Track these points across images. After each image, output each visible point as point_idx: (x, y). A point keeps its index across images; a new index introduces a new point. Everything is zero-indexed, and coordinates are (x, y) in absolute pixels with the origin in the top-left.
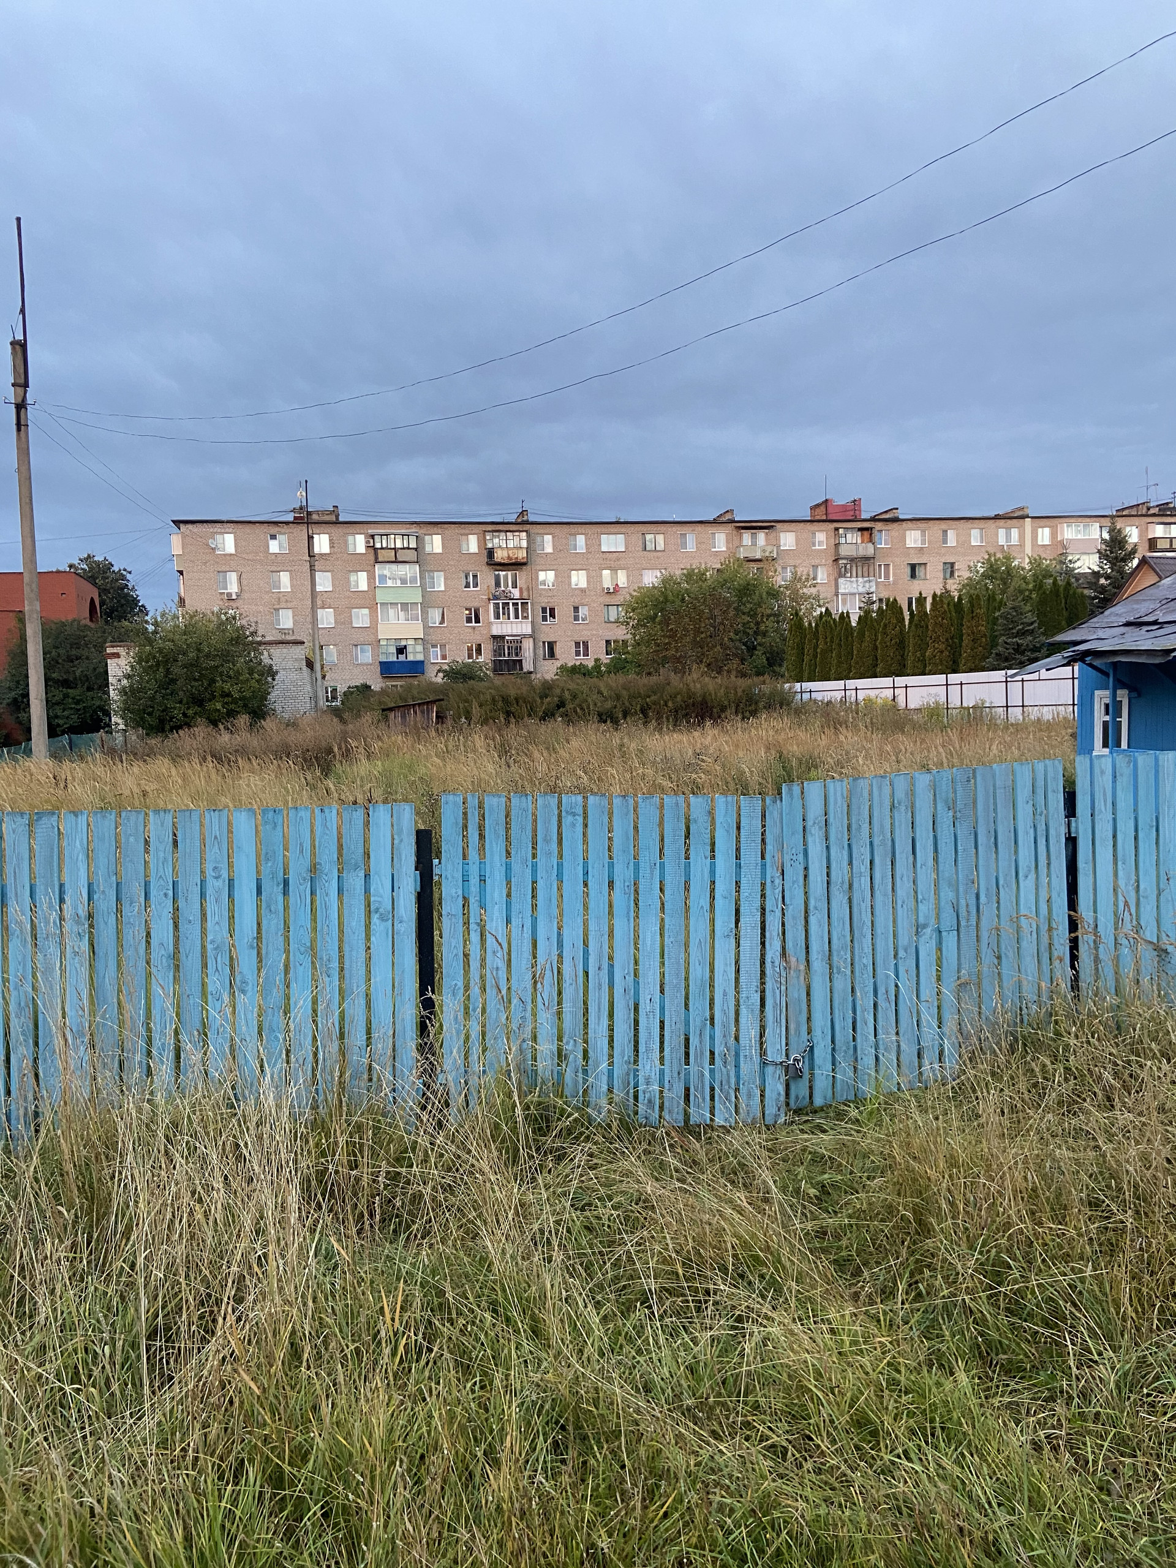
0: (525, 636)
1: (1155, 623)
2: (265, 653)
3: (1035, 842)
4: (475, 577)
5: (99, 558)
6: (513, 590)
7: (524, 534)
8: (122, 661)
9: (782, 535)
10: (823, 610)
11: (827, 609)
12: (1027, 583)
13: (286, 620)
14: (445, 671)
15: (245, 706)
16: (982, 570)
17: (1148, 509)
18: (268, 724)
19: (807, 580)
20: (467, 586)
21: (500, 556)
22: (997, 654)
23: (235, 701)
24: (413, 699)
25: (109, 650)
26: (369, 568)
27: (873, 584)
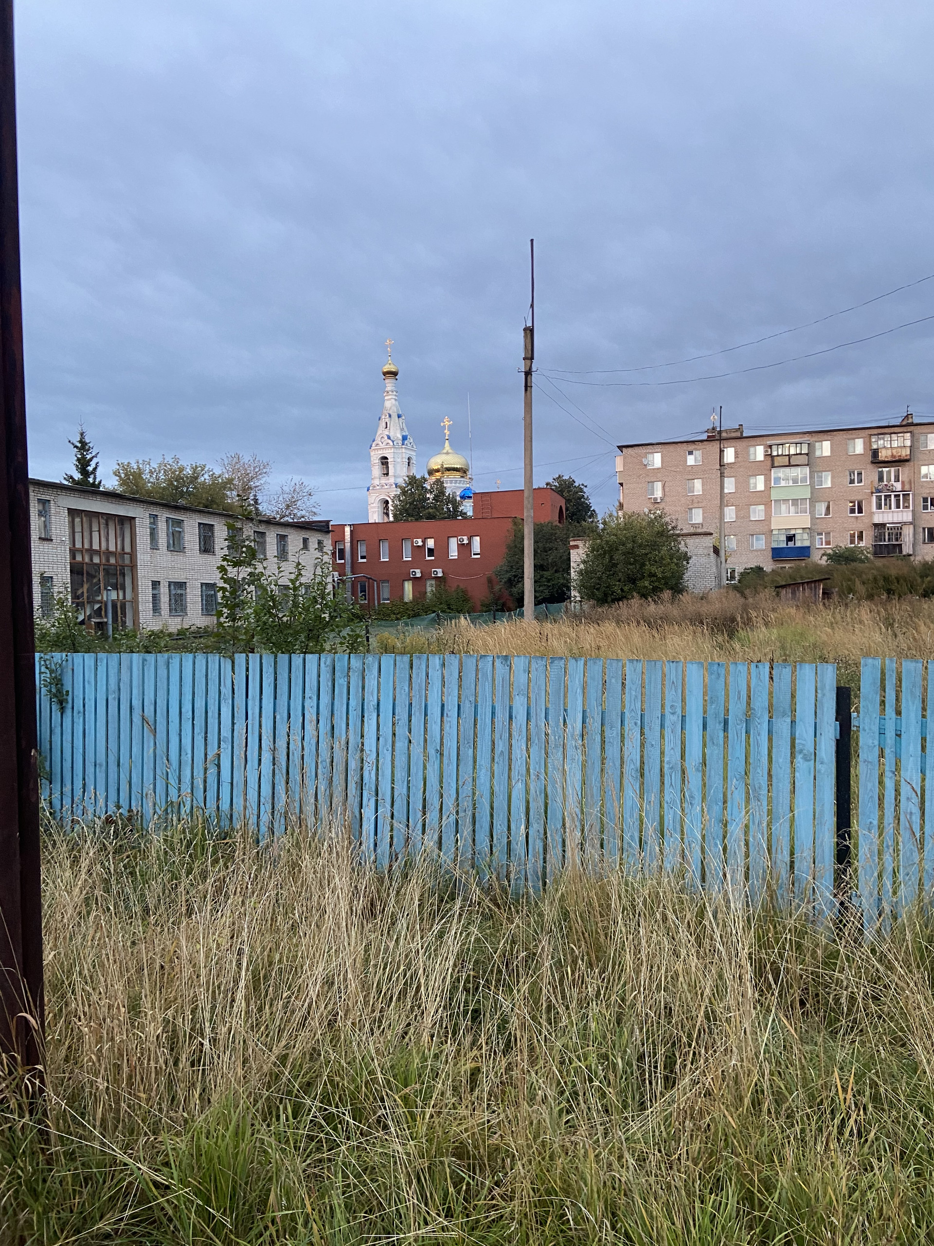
0: (905, 523)
2: (682, 542)
4: (860, 474)
5: (566, 477)
6: (895, 484)
7: (909, 434)
8: (581, 551)
13: (697, 517)
14: (829, 555)
15: (666, 583)
18: (685, 598)
20: (852, 482)
21: (883, 455)
23: (659, 580)
24: (802, 577)
25: (572, 543)
26: (766, 472)
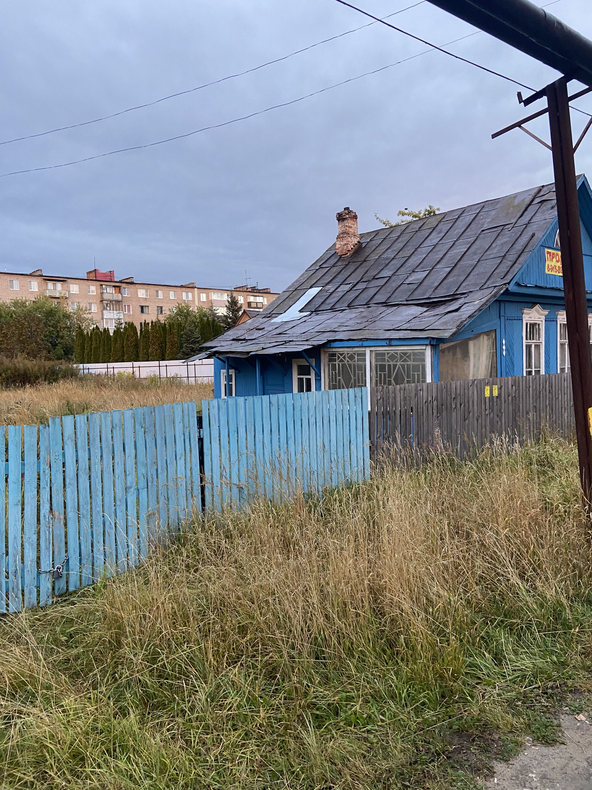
1: (244, 340)
3: (184, 441)
9: (71, 285)
10: (95, 326)
11: (97, 326)
12: (197, 319)
16: (175, 311)
17: (247, 289)
19: (86, 310)
22: (183, 352)
27: (122, 314)
